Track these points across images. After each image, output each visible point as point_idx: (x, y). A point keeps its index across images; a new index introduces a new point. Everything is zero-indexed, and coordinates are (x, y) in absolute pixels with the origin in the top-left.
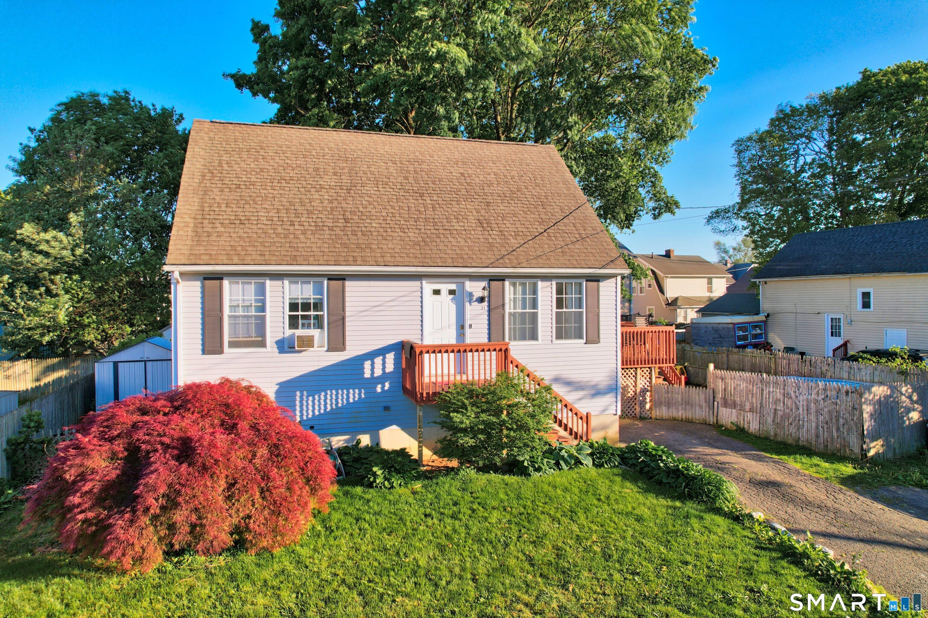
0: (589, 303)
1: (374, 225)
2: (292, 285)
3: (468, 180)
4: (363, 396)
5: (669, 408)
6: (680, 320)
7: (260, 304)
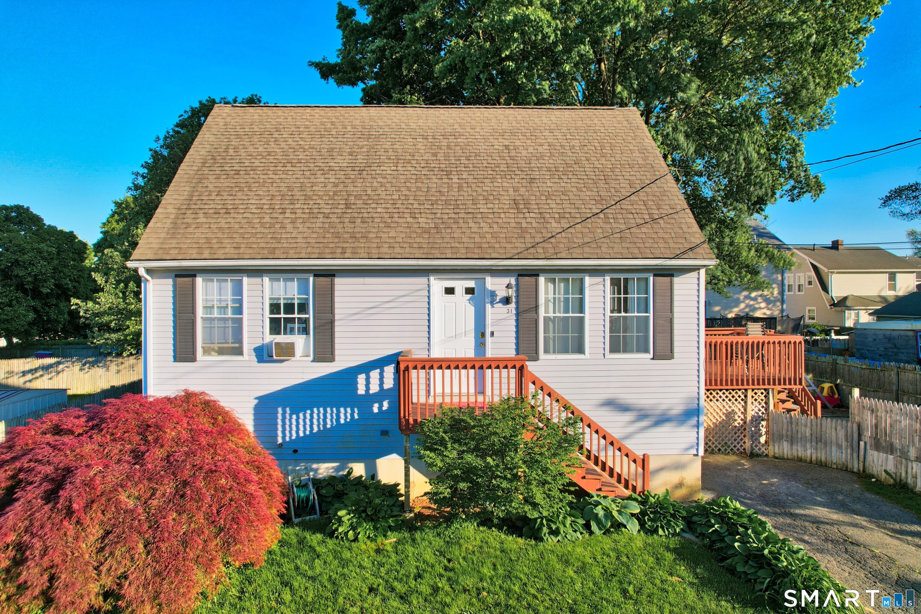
0: (657, 305)
1: (379, 210)
2: (274, 283)
3: (513, 154)
4: (356, 417)
5: (792, 444)
6: (849, 323)
7: (238, 305)
